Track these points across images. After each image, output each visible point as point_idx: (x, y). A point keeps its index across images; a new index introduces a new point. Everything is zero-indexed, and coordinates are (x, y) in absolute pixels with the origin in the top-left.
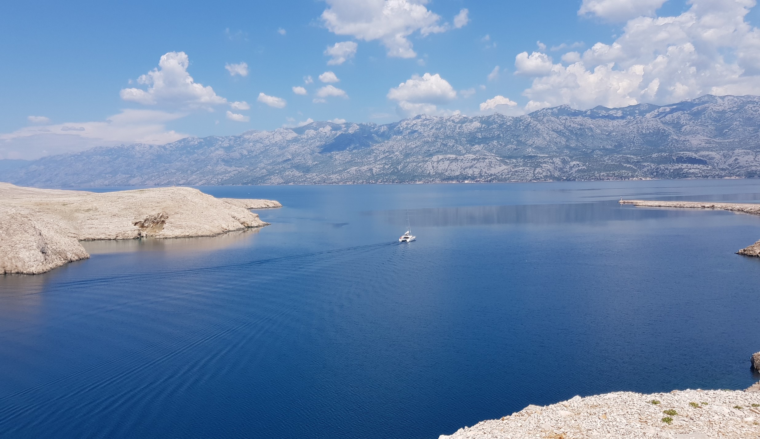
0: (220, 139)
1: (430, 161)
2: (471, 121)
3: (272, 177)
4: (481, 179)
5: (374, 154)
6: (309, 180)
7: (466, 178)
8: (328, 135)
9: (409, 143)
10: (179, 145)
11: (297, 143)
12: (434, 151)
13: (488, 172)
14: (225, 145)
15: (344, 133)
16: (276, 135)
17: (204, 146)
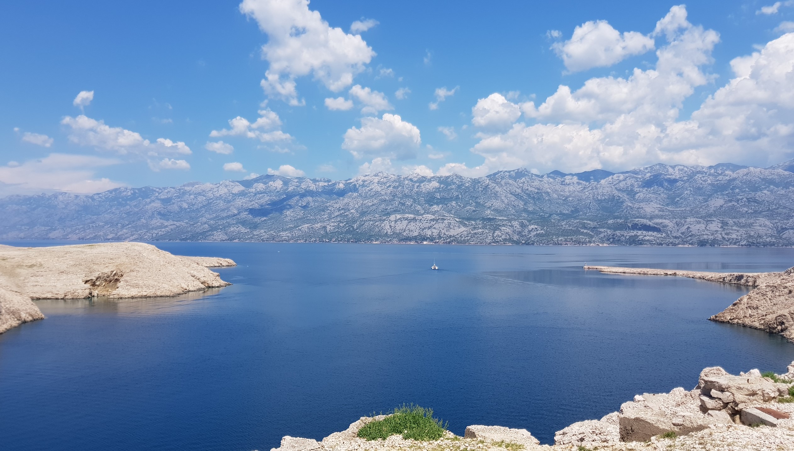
0: (157, 190)
1: (387, 220)
2: (430, 181)
3: (215, 232)
4: (440, 241)
5: (329, 211)
6: (256, 237)
7: (424, 239)
8: (278, 189)
9: (365, 200)
10: (110, 196)
11: (244, 197)
12: (392, 210)
13: (447, 233)
14: (163, 197)
15: (296, 188)
16: (221, 188)
17: (138, 197)
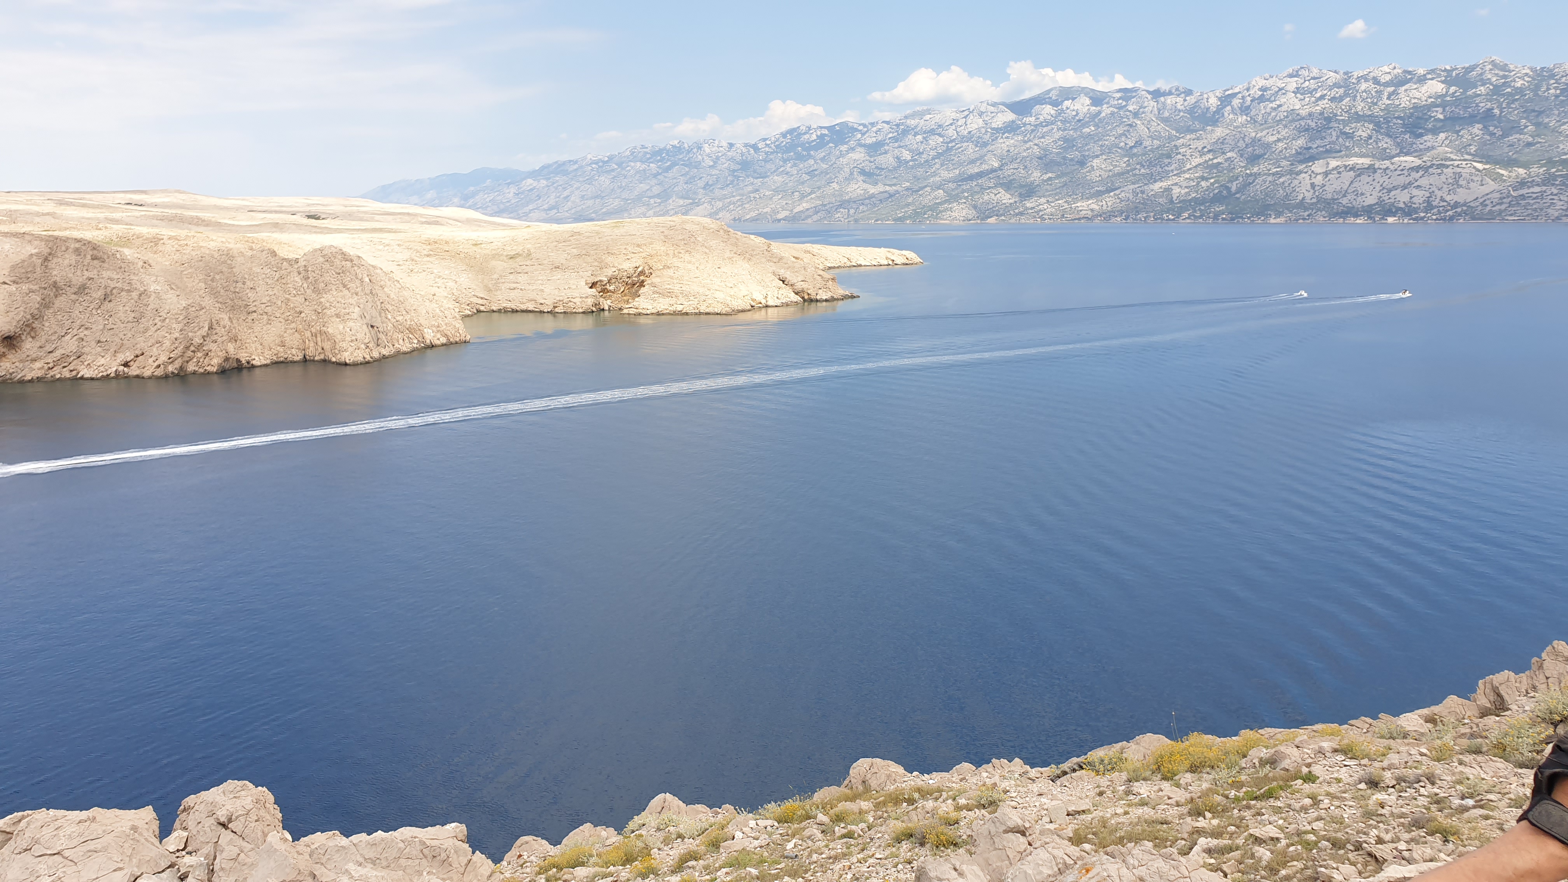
0: (861, 128)
1: (1306, 173)
2: (1422, 80)
3: (955, 205)
4: (1429, 215)
5: (1179, 157)
6: (1031, 211)
7: (1389, 210)
8: (1081, 116)
9: (1262, 130)
11: (1014, 135)
12: (1321, 149)
13: (1448, 198)
14: (869, 141)
15: (1116, 110)
16: (972, 117)
17: (828, 143)
